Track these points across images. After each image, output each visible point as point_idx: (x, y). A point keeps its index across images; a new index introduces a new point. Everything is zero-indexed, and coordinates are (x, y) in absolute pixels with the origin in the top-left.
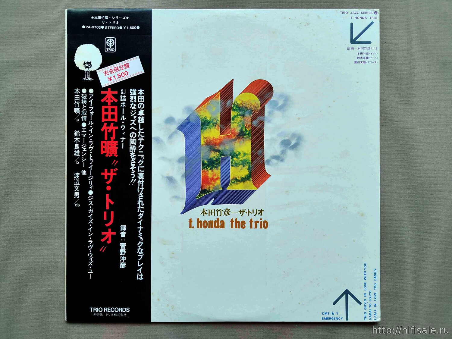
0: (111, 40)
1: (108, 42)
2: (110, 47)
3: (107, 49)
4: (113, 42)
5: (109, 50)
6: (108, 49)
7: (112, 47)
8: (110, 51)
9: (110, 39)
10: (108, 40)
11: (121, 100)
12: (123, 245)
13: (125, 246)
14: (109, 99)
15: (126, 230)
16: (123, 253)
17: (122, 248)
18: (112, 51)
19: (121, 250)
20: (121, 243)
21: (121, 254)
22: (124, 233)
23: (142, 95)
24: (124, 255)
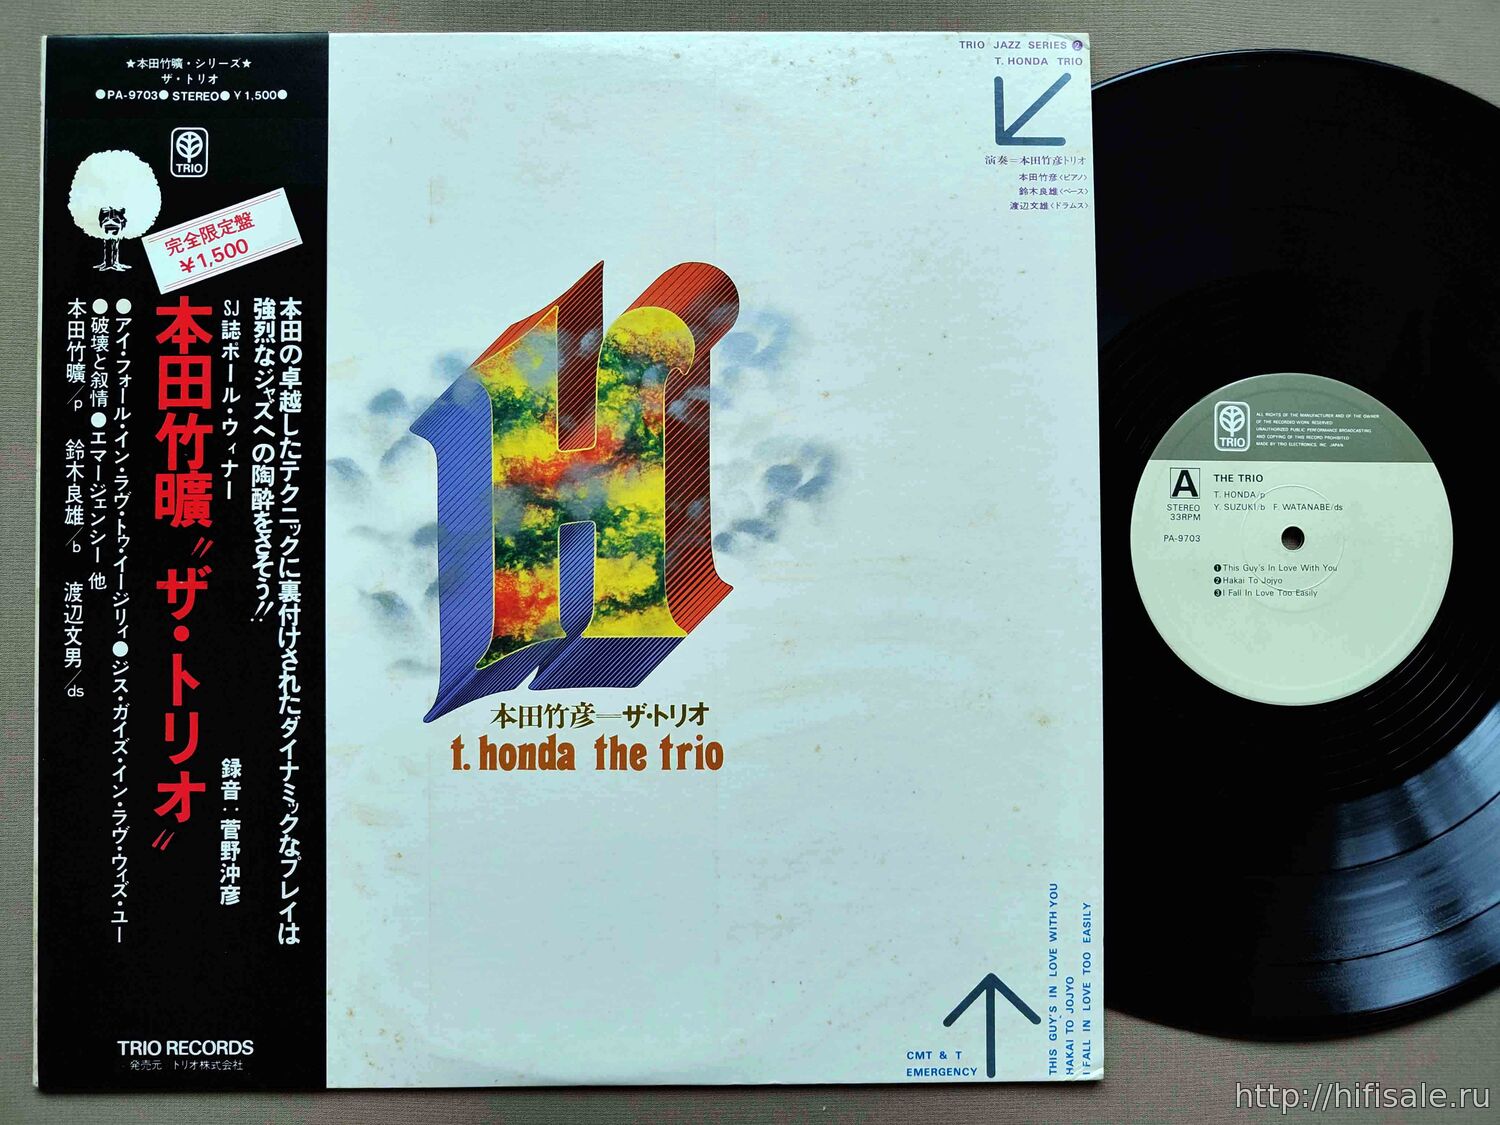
0: (193, 137)
1: (182, 142)
2: (189, 161)
3: (179, 165)
4: (197, 142)
5: (185, 168)
6: (182, 167)
7: (194, 161)
8: (187, 173)
9: (190, 134)
10: (181, 138)
11: (225, 336)
12: (231, 827)
13: (238, 831)
14: (184, 332)
15: (240, 775)
16: (232, 852)
17: (226, 838)
18: (195, 173)
19: (223, 843)
20: (222, 822)
21: (225, 857)
22: (234, 787)
23: (296, 318)
24: (234, 859)
